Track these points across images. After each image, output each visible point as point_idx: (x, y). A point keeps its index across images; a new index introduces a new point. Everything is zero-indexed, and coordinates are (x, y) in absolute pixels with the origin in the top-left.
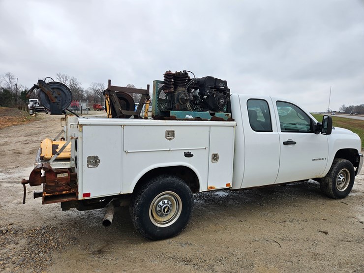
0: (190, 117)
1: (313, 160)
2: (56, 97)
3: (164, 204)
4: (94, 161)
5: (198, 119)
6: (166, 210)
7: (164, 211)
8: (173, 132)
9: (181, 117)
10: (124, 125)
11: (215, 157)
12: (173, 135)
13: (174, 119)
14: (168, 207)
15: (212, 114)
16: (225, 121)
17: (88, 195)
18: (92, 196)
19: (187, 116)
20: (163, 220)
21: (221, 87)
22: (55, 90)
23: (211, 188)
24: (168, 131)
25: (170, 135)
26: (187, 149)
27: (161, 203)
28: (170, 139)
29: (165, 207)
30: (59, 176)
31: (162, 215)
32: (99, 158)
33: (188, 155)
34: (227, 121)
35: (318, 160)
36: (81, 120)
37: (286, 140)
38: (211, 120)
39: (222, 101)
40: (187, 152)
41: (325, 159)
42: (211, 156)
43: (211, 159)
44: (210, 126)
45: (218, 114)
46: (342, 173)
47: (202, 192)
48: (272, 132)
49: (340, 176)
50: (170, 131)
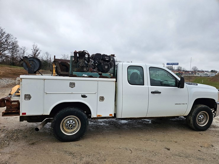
0: (86, 75)
1: (175, 104)
2: (31, 65)
3: (70, 122)
4: (28, 97)
5: (91, 77)
6: (71, 126)
7: (69, 126)
8: (74, 83)
9: (80, 75)
10: (44, 79)
11: (102, 99)
12: (74, 85)
13: (75, 76)
14: (72, 125)
15: (100, 74)
16: (109, 78)
17: (25, 114)
18: (27, 114)
19: (84, 75)
20: (69, 131)
21: (106, 59)
22: (31, 61)
23: (99, 116)
25: (72, 85)
26: (83, 93)
27: (68, 122)
28: (72, 87)
29: (70, 124)
30: (13, 103)
31: (69, 129)
32: (31, 95)
33: (84, 96)
34: (110, 78)
35: (180, 104)
36: (21, 76)
37: (154, 91)
38: (100, 77)
39: (106, 67)
40: (83, 94)
41: (186, 104)
42: (99, 98)
43: (99, 100)
44: (98, 81)
45: (104, 74)
46: (202, 114)
47: (93, 118)
48: (144, 85)
49: (200, 116)
50: (72, 83)
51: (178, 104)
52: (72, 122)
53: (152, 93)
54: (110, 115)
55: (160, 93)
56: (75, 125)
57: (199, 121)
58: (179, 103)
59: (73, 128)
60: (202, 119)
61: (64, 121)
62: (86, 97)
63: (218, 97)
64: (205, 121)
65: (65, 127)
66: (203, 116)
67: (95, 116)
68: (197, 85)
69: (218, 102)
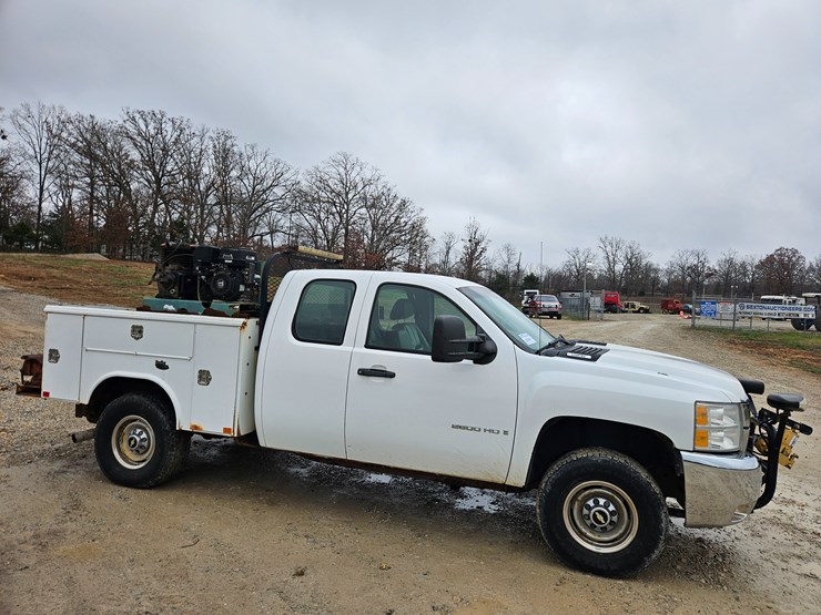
0: (171, 308)
1: (453, 427)
5: (182, 311)
6: (132, 443)
8: (141, 327)
9: (157, 308)
10: (85, 315)
11: (204, 377)
13: (147, 309)
14: (136, 441)
15: (207, 305)
16: (228, 317)
19: (166, 306)
20: (134, 459)
21: (226, 261)
23: (196, 427)
24: (133, 327)
25: (137, 332)
26: (162, 356)
29: (132, 438)
32: (59, 352)
33: (161, 366)
34: (233, 316)
35: (473, 429)
36: (48, 308)
37: (368, 366)
38: (204, 314)
39: (221, 284)
40: (159, 360)
41: (506, 433)
42: (197, 374)
43: (197, 379)
44: (195, 323)
45: (216, 304)
46: (603, 496)
47: (181, 430)
48: (340, 344)
49: (591, 503)
50: (137, 327)
51: (465, 428)
52: (139, 435)
53: (363, 372)
54: (227, 430)
55: (392, 375)
56: (145, 444)
57: (588, 522)
58: (470, 425)
59: (141, 451)
60: (595, 515)
61: (122, 428)
62: (167, 368)
63: (695, 427)
64: (621, 531)
65: (124, 446)
66: (606, 506)
67: (186, 428)
68: (594, 359)
69: (694, 451)
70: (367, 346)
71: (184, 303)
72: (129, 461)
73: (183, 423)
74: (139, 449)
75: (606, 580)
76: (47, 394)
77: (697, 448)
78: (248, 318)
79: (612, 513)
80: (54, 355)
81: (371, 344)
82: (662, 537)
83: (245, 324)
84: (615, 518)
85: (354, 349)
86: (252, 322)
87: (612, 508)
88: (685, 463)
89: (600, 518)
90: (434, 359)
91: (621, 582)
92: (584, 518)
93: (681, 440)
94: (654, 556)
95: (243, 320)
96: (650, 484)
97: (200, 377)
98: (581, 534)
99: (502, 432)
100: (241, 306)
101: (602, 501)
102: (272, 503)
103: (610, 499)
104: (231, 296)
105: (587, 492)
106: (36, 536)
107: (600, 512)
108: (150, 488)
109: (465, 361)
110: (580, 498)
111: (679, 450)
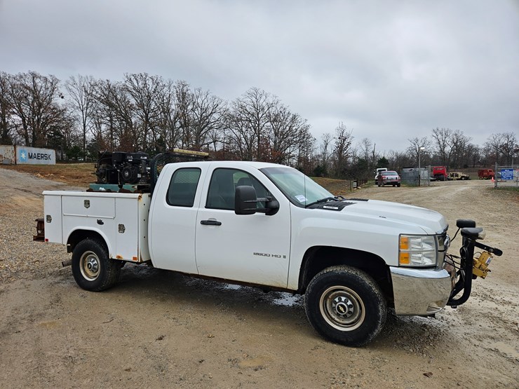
0: (103, 189)
1: (254, 254)
5: (109, 191)
7: (88, 267)
8: (89, 201)
9: (96, 189)
11: (122, 228)
12: (89, 204)
14: (91, 265)
15: (121, 187)
16: (132, 193)
19: (100, 188)
21: (129, 160)
23: (119, 257)
24: (85, 201)
25: (87, 203)
26: (100, 217)
28: (86, 207)
29: (89, 264)
32: (51, 217)
33: (100, 222)
34: (134, 192)
35: (266, 255)
36: (45, 192)
37: (207, 219)
38: (119, 192)
39: (127, 174)
40: (99, 219)
41: (284, 257)
42: (118, 227)
43: (118, 229)
44: (115, 198)
45: (126, 186)
46: (344, 295)
47: (112, 259)
48: (192, 206)
49: (337, 300)
50: (87, 201)
51: (262, 254)
52: (93, 262)
53: (203, 223)
54: (134, 258)
55: (220, 224)
56: (96, 267)
57: (335, 312)
58: (264, 253)
59: (95, 271)
60: (338, 308)
61: (84, 258)
62: (103, 223)
63: (399, 251)
64: (356, 317)
65: (86, 268)
66: (346, 302)
67: (115, 257)
68: (340, 209)
69: (399, 266)
70: (206, 207)
71: (110, 186)
72: (89, 276)
73: (113, 254)
74: (94, 270)
75: (346, 348)
76: (47, 240)
77: (401, 265)
78: (142, 193)
79: (350, 306)
80: (49, 218)
81: (208, 206)
82: (380, 322)
83: (140, 197)
84: (352, 310)
85: (199, 209)
86: (145, 196)
87: (349, 303)
88: (392, 275)
89: (342, 309)
90: (237, 213)
91: (355, 349)
92: (333, 309)
93: (390, 259)
94: (375, 333)
95: (139, 194)
96: (371, 288)
97: (120, 228)
98: (332, 319)
99: (282, 257)
100: (138, 186)
101: (343, 299)
102: (163, 300)
103: (348, 297)
104: (133, 180)
105: (334, 293)
106: (31, 316)
107: (342, 305)
108: (100, 291)
109: (256, 213)
110: (330, 297)
111: (389, 266)
